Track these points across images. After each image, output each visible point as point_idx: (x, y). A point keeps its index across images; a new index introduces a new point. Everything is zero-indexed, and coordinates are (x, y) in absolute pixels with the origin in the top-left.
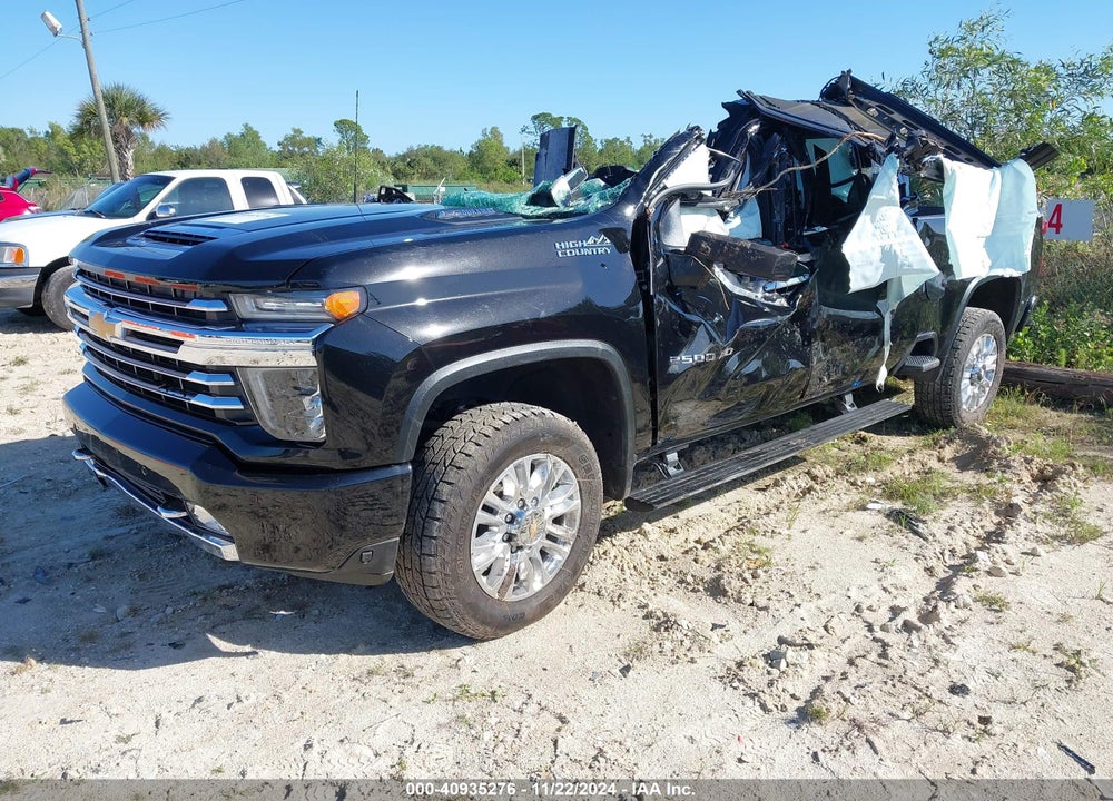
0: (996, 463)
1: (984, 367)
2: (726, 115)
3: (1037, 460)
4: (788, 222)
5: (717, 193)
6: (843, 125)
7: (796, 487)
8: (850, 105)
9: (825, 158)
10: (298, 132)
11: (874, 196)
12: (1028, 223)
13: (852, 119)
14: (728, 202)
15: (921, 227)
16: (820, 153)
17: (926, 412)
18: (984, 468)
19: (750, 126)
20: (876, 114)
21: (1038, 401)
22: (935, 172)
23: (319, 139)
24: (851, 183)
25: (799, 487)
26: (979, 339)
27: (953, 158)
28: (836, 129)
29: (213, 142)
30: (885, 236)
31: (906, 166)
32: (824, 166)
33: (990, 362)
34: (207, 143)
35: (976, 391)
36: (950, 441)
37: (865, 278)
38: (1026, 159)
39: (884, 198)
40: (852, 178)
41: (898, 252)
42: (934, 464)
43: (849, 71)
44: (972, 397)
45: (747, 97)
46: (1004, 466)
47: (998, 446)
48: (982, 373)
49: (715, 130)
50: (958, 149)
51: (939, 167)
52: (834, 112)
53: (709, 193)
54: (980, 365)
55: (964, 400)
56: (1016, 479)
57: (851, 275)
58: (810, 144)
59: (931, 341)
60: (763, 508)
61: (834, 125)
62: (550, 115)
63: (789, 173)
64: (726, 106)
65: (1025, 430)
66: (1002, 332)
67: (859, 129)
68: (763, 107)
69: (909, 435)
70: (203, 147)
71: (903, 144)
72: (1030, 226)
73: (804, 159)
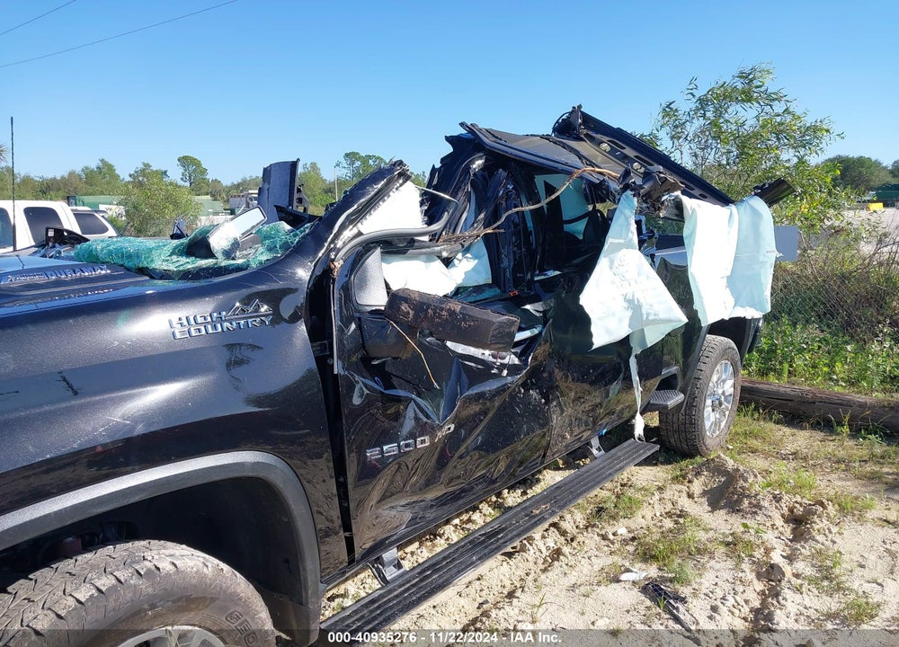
0: (746, 502)
1: (723, 393)
2: (449, 149)
3: (786, 497)
4: (517, 268)
5: (435, 237)
6: (573, 160)
7: (544, 550)
8: (582, 140)
9: (557, 194)
10: (147, 166)
11: (610, 240)
12: (766, 262)
13: (583, 153)
14: (449, 247)
15: (657, 261)
16: (550, 189)
17: (672, 440)
18: (734, 508)
19: (472, 162)
20: (608, 149)
21: (771, 419)
22: (675, 211)
23: (166, 172)
24: (586, 220)
25: (548, 548)
26: (718, 367)
27: (691, 196)
28: (566, 164)
29: (72, 174)
30: (626, 283)
31: (645, 205)
32: (555, 205)
33: (728, 387)
34: (66, 175)
35: (718, 416)
36: (698, 474)
37: (608, 332)
38: (761, 196)
39: (622, 241)
40: (588, 214)
41: (642, 301)
42: (684, 502)
43: (580, 107)
44: (714, 421)
45: (471, 129)
46: (755, 506)
47: (746, 480)
48: (723, 399)
49: (438, 165)
50: (692, 185)
51: (679, 206)
52: (564, 146)
53: (426, 238)
54: (720, 391)
55: (707, 428)
56: (768, 524)
57: (593, 329)
58: (539, 180)
59: (674, 376)
60: (507, 583)
61: (563, 159)
62: (358, 154)
63: (517, 212)
64: (450, 139)
65: (767, 455)
66: (738, 357)
67: (592, 164)
68: (488, 141)
69: (656, 465)
70: (63, 178)
71: (639, 181)
72: (768, 265)
73: (533, 198)
